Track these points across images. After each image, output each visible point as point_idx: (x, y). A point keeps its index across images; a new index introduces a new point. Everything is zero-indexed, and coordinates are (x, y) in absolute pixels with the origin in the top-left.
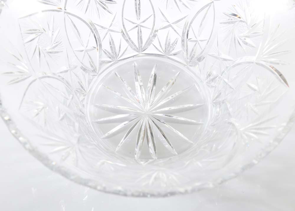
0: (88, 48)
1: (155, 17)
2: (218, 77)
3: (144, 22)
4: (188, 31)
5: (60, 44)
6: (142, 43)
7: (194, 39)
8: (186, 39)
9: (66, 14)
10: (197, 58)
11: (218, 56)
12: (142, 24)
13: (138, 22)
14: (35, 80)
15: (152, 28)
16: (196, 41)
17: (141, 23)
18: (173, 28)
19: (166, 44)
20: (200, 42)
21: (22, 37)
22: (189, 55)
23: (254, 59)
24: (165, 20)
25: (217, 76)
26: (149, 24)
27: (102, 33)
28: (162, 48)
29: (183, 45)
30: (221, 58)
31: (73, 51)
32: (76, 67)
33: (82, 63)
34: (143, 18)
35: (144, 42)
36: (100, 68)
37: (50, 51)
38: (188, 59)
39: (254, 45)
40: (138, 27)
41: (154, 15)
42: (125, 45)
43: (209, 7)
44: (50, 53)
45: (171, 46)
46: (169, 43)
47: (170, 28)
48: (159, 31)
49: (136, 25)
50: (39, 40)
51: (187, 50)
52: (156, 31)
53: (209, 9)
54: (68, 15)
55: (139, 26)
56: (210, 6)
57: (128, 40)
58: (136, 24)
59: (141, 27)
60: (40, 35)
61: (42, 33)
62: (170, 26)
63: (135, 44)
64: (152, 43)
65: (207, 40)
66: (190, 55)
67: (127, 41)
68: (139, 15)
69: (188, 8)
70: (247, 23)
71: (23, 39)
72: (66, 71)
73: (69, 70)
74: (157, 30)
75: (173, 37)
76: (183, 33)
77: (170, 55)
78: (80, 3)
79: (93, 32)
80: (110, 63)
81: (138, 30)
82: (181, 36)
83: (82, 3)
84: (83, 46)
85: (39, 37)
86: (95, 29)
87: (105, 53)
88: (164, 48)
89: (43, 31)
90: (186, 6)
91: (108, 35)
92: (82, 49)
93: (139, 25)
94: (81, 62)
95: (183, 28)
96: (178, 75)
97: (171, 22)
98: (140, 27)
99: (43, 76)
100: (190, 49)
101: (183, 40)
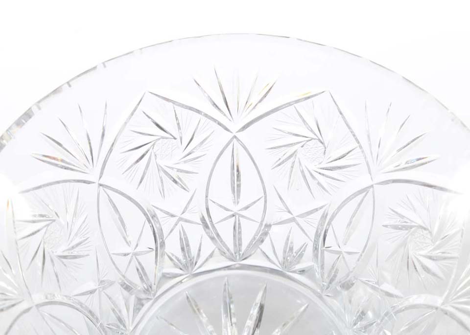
0: (138, 249)
1: (266, 202)
2: (375, 324)
3: (247, 208)
4: (326, 232)
5: (86, 242)
6: (240, 245)
7: (336, 248)
8: (321, 247)
9: (101, 187)
10: (340, 282)
11: (377, 286)
12: (243, 213)
13: (235, 209)
14: (27, 310)
15: (260, 221)
16: (339, 253)
17: (240, 210)
18: (298, 225)
19: (285, 252)
20: (345, 255)
21: (15, 228)
22: (326, 276)
23: (439, 301)
24: (284, 208)
25: (375, 322)
26: (255, 213)
27: (166, 224)
28: (277, 258)
29: (316, 256)
30: (382, 290)
31: (110, 255)
32: (111, 283)
33: (124, 276)
34: (243, 202)
35: (245, 243)
36: (158, 287)
37: (66, 254)
38: (323, 282)
39: (441, 275)
40: (234, 217)
41: (266, 197)
42: (209, 247)
43: (365, 193)
44: (65, 257)
45: (295, 254)
46: (291, 249)
47: (293, 224)
48: (272, 226)
49: (231, 213)
50: (45, 233)
51: (322, 267)
52: (268, 226)
53: (364, 197)
54: (105, 189)
55: (237, 216)
56: (368, 192)
57: (216, 238)
58: (232, 211)
59: (240, 218)
60: (48, 225)
61: (54, 221)
62: (293, 220)
63: (229, 246)
64: (260, 246)
65: (359, 253)
66: (329, 276)
67: (212, 239)
68: (239, 196)
69: (327, 192)
70: (430, 233)
71: (15, 232)
72: (92, 292)
73: (97, 291)
74: (270, 226)
75: (299, 240)
76: (317, 235)
77: (291, 272)
78: (130, 170)
79: (149, 221)
80: (181, 277)
81: (235, 223)
82: (313, 240)
83: (133, 170)
84: (129, 245)
85: (47, 229)
86: (154, 216)
87: (171, 259)
88: (281, 259)
89: (55, 217)
90: (324, 188)
91: (178, 227)
92: (127, 252)
93: (238, 214)
94: (123, 273)
95: (316, 226)
96: (305, 310)
97: (295, 214)
98: (239, 216)
99: (47, 301)
100: (328, 266)
101: (316, 249)
